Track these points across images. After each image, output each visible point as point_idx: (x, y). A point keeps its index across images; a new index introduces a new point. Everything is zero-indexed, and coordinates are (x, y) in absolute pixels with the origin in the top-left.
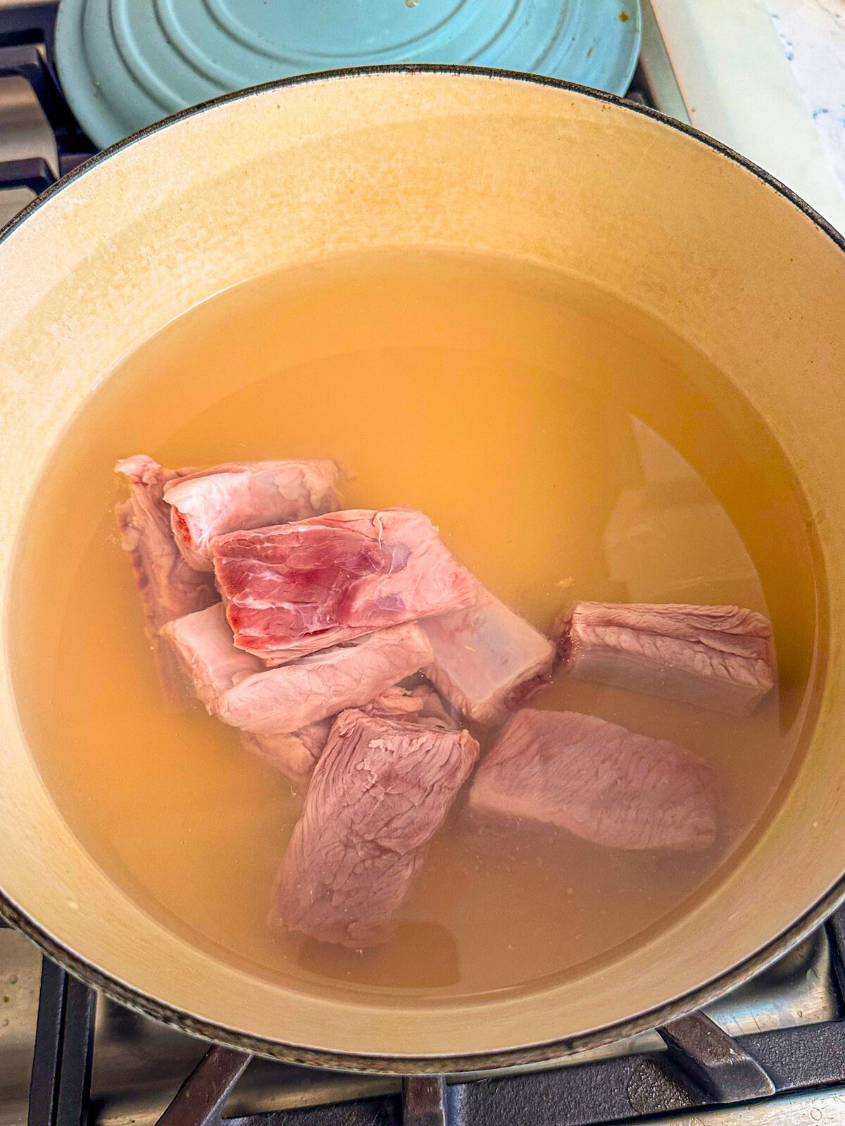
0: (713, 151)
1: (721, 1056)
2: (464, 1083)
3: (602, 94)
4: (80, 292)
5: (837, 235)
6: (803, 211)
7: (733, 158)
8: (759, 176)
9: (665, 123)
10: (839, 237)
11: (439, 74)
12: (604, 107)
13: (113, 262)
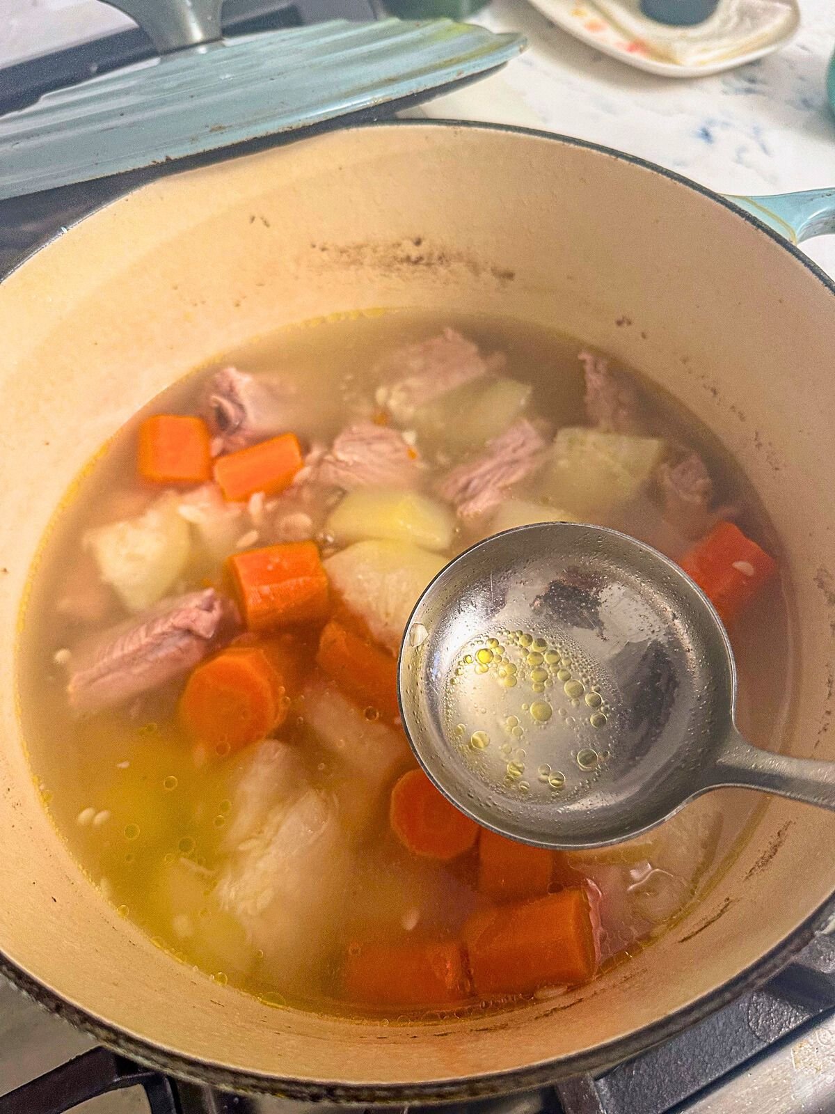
2: (602, 1078)
8: (610, 153)
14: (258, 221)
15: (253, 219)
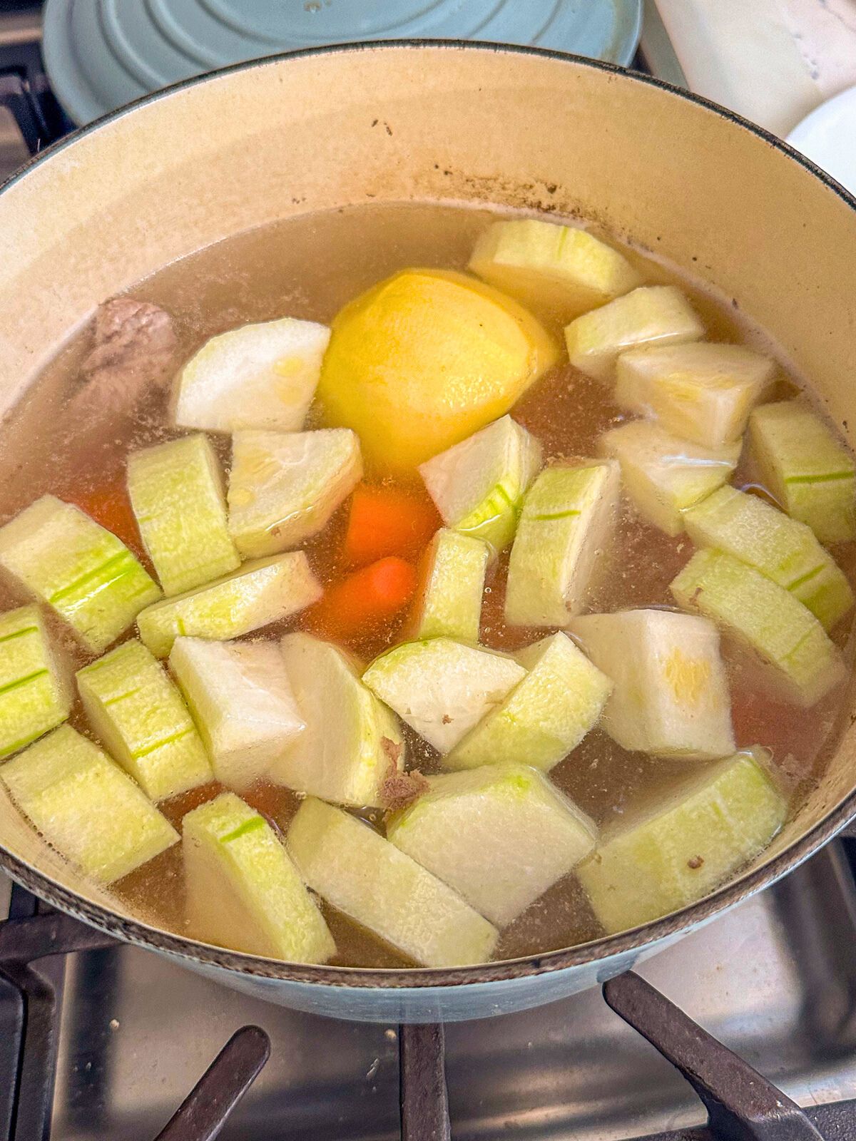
0: (721, 118)
1: (766, 1109)
3: (608, 66)
4: (73, 260)
5: (847, 194)
6: (813, 172)
7: (741, 123)
8: (768, 140)
9: (672, 92)
10: (849, 196)
11: (443, 48)
12: (610, 78)
13: (108, 233)
14: (381, 127)
15: (375, 122)
